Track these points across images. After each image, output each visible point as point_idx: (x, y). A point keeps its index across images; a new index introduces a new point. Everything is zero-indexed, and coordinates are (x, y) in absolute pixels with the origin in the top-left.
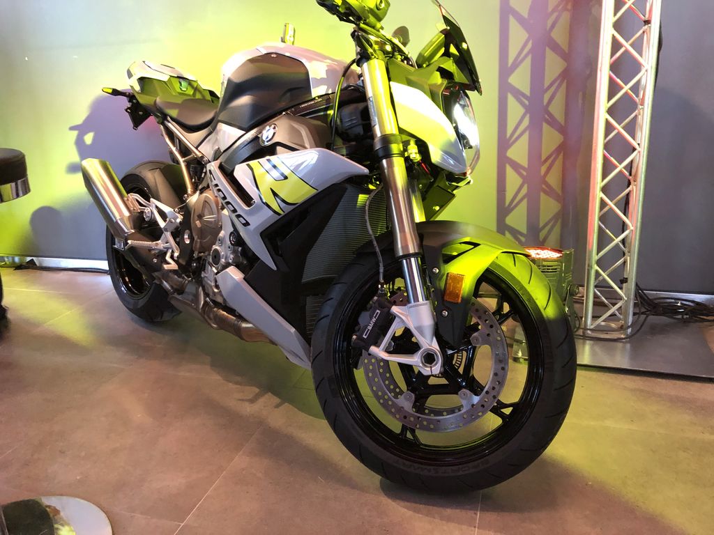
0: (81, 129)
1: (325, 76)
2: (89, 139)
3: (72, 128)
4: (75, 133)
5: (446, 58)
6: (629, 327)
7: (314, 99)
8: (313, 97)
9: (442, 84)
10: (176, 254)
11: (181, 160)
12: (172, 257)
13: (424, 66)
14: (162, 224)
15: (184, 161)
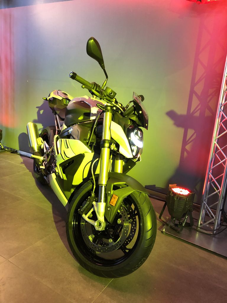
0: (40, 108)
1: (96, 113)
2: (41, 112)
3: (37, 107)
4: (38, 109)
5: (134, 115)
6: (215, 230)
7: (91, 120)
8: (90, 120)
9: (129, 125)
10: (46, 163)
11: (57, 129)
12: (45, 164)
13: (126, 117)
14: (45, 151)
15: (57, 130)
